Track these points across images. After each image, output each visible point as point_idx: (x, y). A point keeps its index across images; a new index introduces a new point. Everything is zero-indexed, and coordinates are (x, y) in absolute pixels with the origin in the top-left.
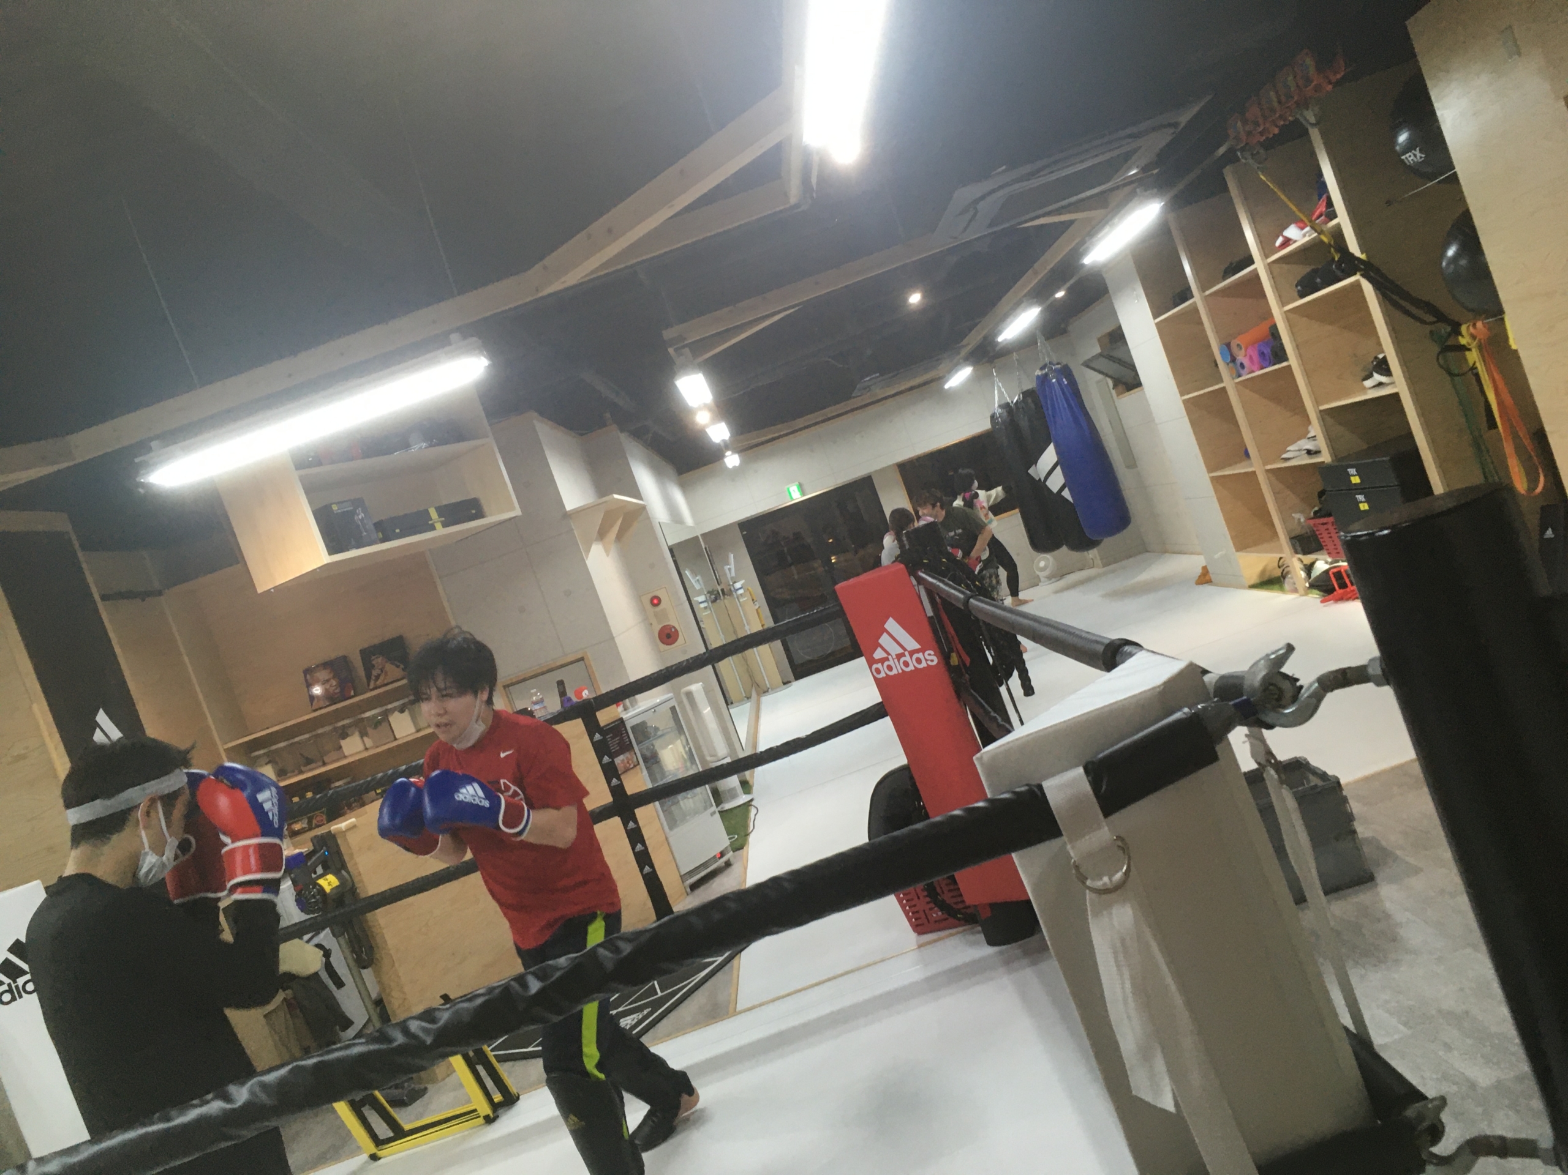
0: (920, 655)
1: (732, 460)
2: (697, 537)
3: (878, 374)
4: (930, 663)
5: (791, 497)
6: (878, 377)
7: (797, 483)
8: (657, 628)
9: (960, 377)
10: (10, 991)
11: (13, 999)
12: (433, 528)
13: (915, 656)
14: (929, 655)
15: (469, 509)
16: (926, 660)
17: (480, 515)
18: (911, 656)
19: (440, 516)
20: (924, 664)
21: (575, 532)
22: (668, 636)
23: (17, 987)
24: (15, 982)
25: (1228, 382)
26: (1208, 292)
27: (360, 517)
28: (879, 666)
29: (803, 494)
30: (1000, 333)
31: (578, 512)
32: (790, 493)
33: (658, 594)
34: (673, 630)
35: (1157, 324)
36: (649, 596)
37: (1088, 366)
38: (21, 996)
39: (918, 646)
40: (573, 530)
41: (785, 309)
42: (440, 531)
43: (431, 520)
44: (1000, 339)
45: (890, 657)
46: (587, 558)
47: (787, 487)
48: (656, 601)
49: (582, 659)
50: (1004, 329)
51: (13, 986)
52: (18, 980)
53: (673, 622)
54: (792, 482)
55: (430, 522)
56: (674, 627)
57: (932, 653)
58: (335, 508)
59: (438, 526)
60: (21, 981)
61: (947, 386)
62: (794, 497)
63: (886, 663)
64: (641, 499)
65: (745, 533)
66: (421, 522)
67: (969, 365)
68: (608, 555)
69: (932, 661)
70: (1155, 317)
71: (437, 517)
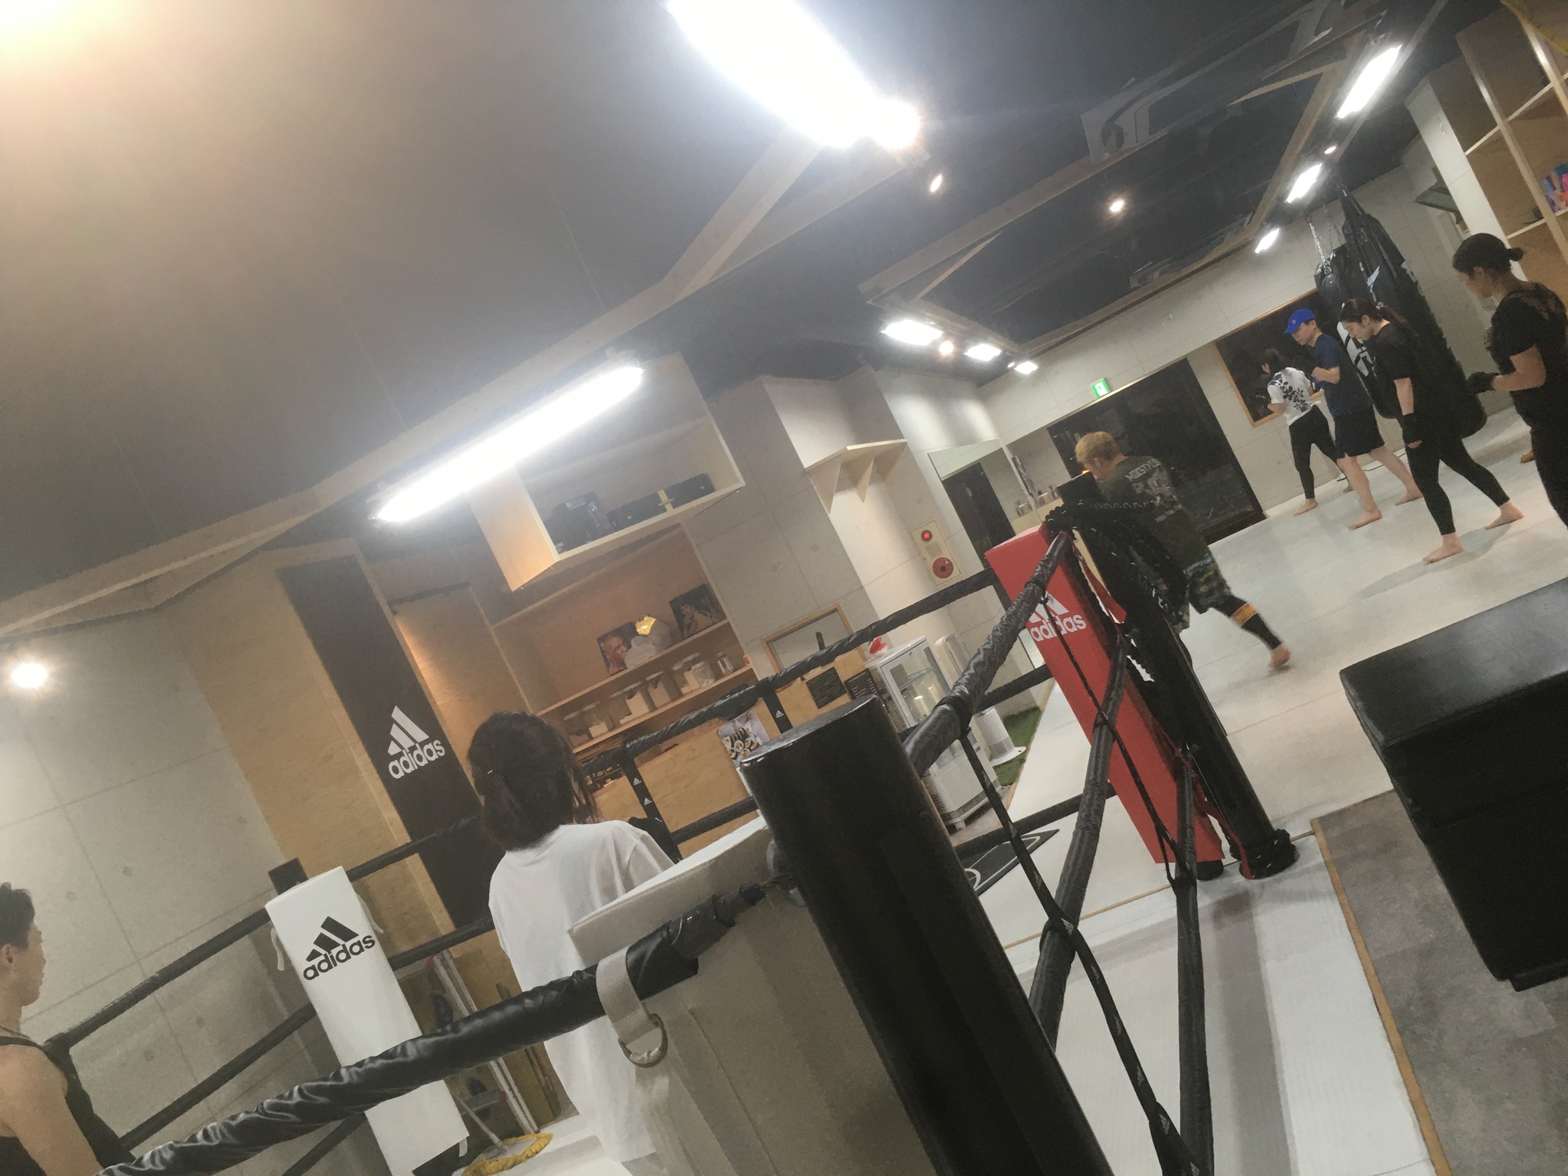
0: (1069, 619)
1: (1026, 368)
2: (1001, 450)
3: (1151, 263)
4: (1079, 626)
5: (1098, 395)
6: (1151, 266)
7: (1102, 379)
8: (931, 562)
9: (1268, 241)
10: (326, 960)
11: (330, 967)
12: (664, 510)
13: (1066, 620)
14: (1078, 619)
15: (701, 485)
16: (1076, 624)
17: (710, 489)
18: (1062, 621)
19: (669, 498)
20: (1074, 629)
21: (815, 487)
22: (943, 568)
23: (332, 957)
24: (330, 953)
25: (1549, 218)
26: (1511, 118)
27: (593, 510)
28: (1036, 629)
29: (1111, 390)
30: (1286, 193)
31: (819, 468)
32: (1096, 390)
33: (925, 528)
34: (947, 562)
35: (1468, 157)
36: (921, 531)
37: (1421, 203)
38: (336, 965)
39: (1067, 611)
40: (812, 486)
41: (983, 240)
42: (671, 512)
43: (660, 501)
44: (1290, 199)
45: (1043, 621)
46: (829, 512)
47: (1092, 384)
48: (927, 536)
49: (835, 611)
50: (1291, 188)
51: (329, 956)
52: (332, 951)
53: (946, 554)
54: (1095, 379)
55: (660, 505)
56: (948, 560)
57: (1080, 617)
58: (568, 505)
59: (669, 507)
60: (334, 952)
61: (1258, 250)
62: (1101, 394)
63: (1042, 627)
64: (902, 437)
65: (1056, 436)
66: (651, 507)
67: (1273, 226)
68: (863, 502)
69: (1081, 625)
70: (1465, 150)
71: (667, 498)
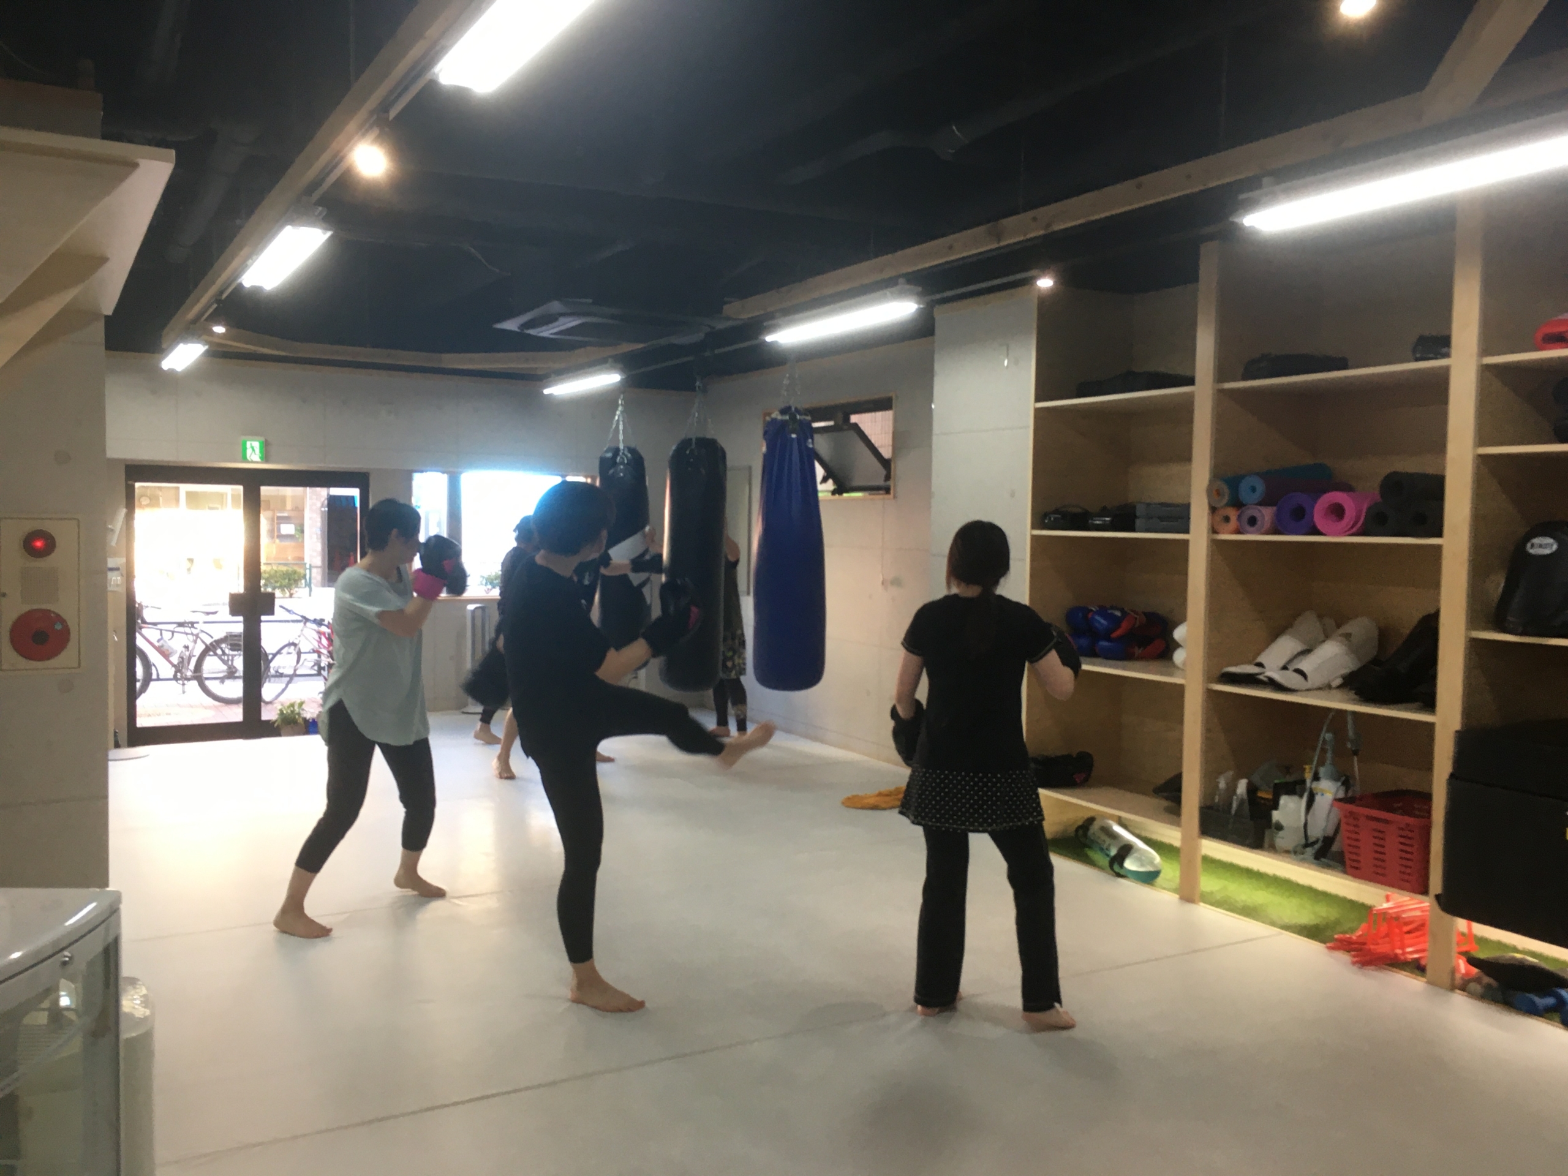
3: (590, 301)
5: (244, 457)
7: (263, 439)
8: (15, 608)
9: (587, 384)
22: (40, 636)
25: (1200, 536)
26: (1227, 386)
29: (266, 458)
32: (245, 449)
33: (45, 527)
34: (59, 626)
35: (1037, 410)
36: (29, 526)
47: (243, 438)
48: (40, 544)
53: (65, 607)
54: (253, 434)
56: (63, 621)
62: (248, 458)
67: (623, 371)
70: (1038, 399)
